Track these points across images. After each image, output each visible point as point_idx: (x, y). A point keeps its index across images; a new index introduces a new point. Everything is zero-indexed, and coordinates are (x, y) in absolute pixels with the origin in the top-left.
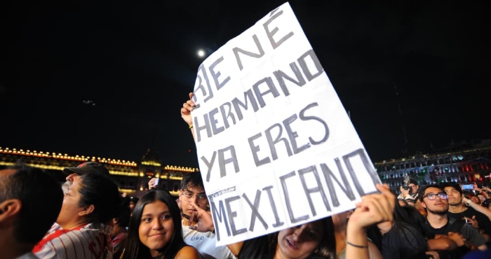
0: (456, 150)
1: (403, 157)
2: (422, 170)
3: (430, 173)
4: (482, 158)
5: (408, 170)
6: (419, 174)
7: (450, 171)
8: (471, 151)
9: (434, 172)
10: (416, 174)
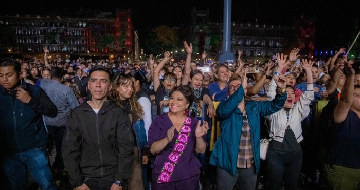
0: (83, 17)
1: (38, 15)
2: (54, 30)
3: (60, 33)
4: (98, 26)
5: (42, 28)
6: (51, 33)
7: (75, 34)
8: (92, 19)
9: (63, 33)
10: (48, 33)
